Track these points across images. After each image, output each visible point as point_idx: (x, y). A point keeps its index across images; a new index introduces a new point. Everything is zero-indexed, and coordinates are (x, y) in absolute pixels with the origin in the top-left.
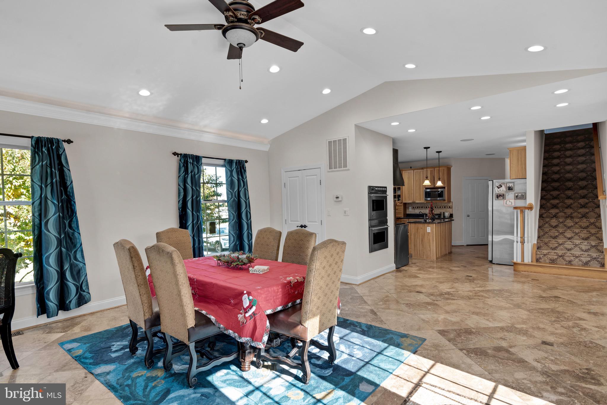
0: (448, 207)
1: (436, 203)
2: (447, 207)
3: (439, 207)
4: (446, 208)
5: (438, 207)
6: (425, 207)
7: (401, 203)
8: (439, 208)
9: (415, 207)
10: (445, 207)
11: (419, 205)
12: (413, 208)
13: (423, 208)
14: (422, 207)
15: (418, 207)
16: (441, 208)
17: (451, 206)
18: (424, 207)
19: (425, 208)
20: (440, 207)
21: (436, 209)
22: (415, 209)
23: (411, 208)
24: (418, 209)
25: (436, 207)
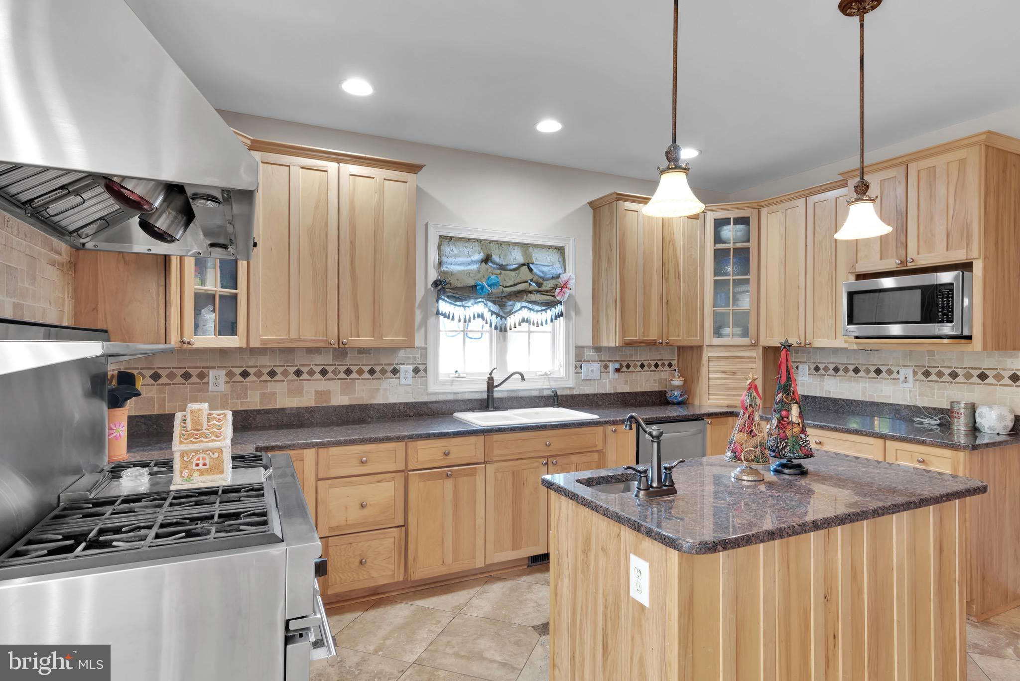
0: (1007, 374)
1: (931, 353)
2: (999, 377)
3: (947, 371)
5: (940, 374)
6: (873, 368)
7: (755, 346)
8: (947, 378)
9: (826, 369)
10: (983, 376)
12: (817, 369)
13: (862, 374)
14: (857, 371)
15: (836, 370)
16: (961, 379)
18: (868, 371)
19: (873, 374)
20: (954, 375)
21: (929, 381)
22: (825, 375)
23: (809, 369)
24: (838, 376)
25: (927, 374)
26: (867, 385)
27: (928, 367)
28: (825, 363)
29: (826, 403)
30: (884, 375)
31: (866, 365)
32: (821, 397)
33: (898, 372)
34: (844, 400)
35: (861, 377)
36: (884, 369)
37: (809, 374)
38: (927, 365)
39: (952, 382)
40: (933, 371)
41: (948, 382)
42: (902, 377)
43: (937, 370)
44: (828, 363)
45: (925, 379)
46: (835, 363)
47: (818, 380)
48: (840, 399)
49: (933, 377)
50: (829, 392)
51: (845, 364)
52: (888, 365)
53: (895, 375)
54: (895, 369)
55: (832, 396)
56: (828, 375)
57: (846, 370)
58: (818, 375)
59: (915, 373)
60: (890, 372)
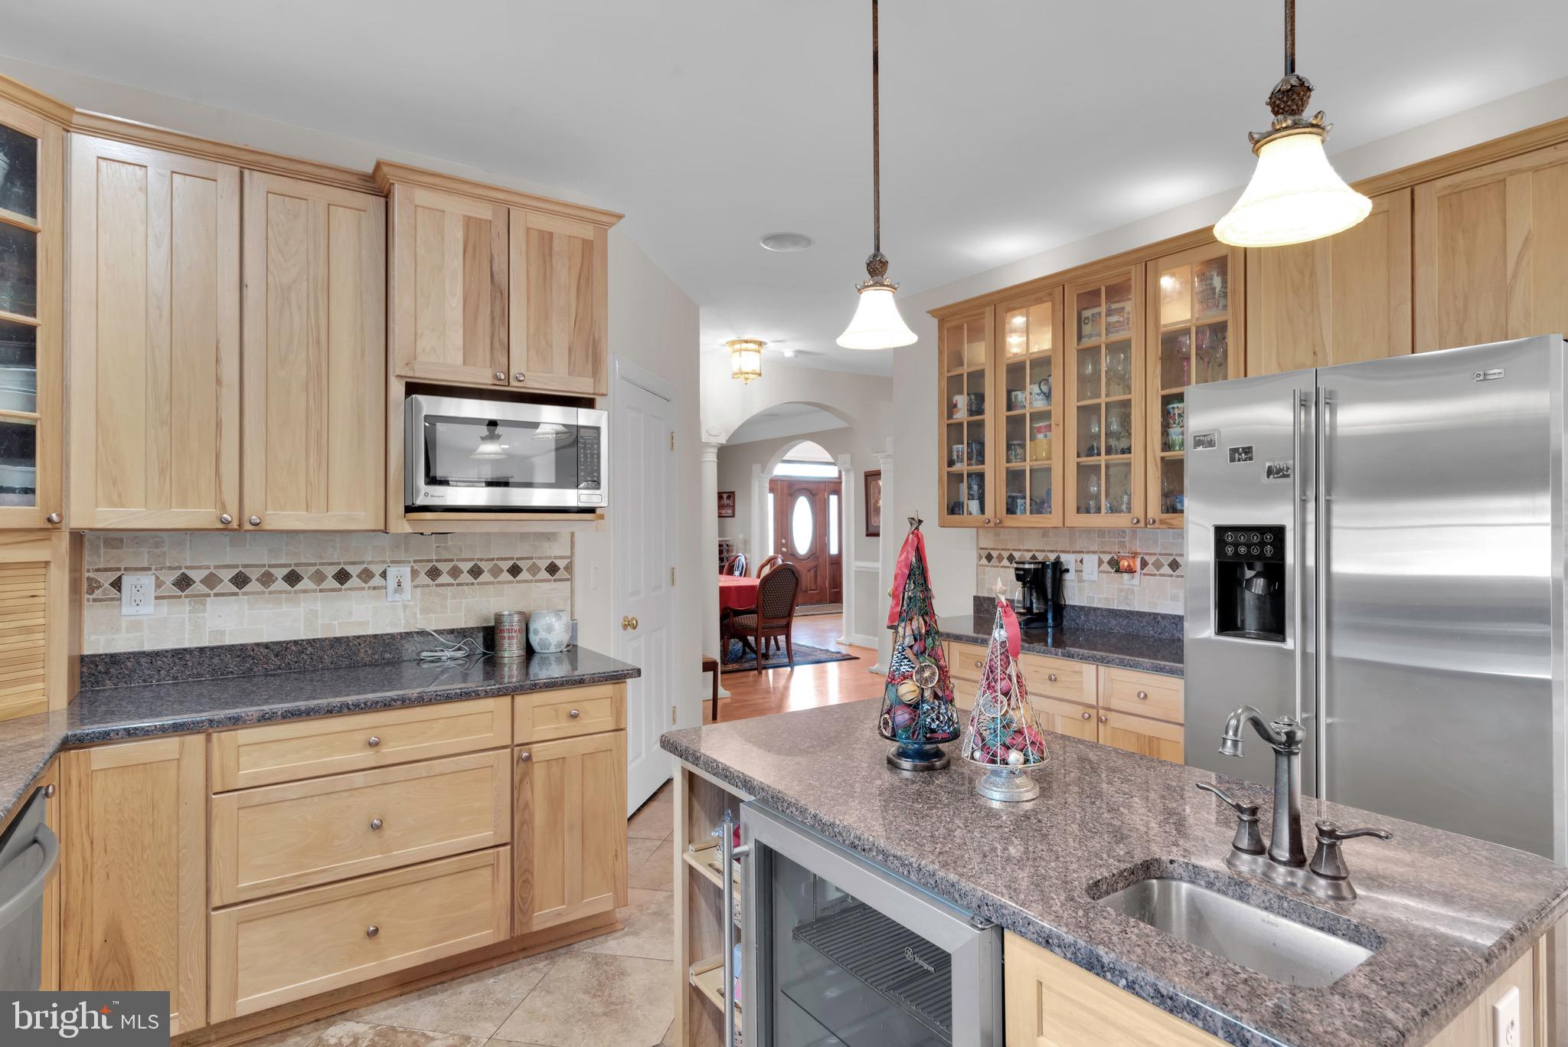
0: (544, 564)
1: (442, 538)
2: (535, 569)
3: (466, 566)
4: (524, 575)
5: (455, 572)
6: (330, 571)
8: (466, 577)
9: (211, 581)
10: (515, 571)
11: (303, 556)
12: (184, 582)
13: (306, 584)
14: (293, 578)
15: (240, 580)
16: (485, 577)
17: (561, 563)
18: (319, 577)
19: (330, 583)
20: (476, 572)
21: (437, 585)
22: (209, 595)
23: (159, 584)
24: (245, 594)
25: (434, 573)
26: (319, 606)
27: (437, 561)
28: (208, 567)
29: (216, 661)
30: (354, 582)
31: (314, 565)
32: (202, 650)
33: (384, 575)
34: (267, 646)
35: (305, 591)
36: (353, 570)
37: (157, 598)
38: (434, 557)
39: (473, 584)
40: (444, 567)
41: (467, 584)
42: (391, 582)
43: (451, 564)
44: (216, 567)
45: (431, 582)
46: (237, 566)
47: (188, 608)
48: (258, 645)
49: (445, 578)
50: (222, 633)
51: (264, 566)
52: (363, 563)
53: (377, 581)
54: (377, 569)
55: (228, 641)
56: (216, 595)
57: (267, 579)
58: (186, 596)
59: (414, 573)
60: (366, 575)
